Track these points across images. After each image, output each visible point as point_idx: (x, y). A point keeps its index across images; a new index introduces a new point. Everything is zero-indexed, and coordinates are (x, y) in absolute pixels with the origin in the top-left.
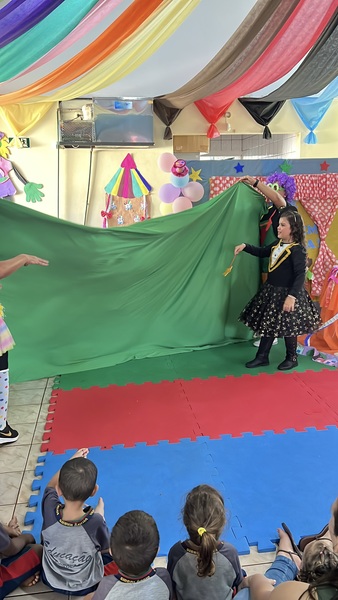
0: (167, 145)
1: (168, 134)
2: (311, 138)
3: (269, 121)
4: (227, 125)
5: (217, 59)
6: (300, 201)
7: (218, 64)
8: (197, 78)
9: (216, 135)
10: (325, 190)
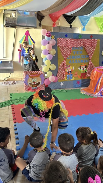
0: (40, 28)
1: (40, 25)
2: (84, 29)
4: (59, 23)
6: (84, 47)
8: (54, 5)
10: (91, 44)
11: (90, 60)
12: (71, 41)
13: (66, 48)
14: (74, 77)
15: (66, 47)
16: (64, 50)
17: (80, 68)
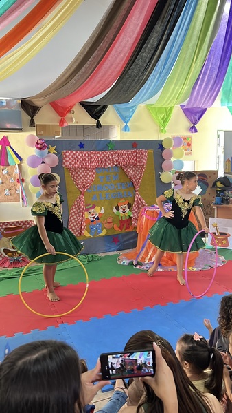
0: (32, 131)
1: (32, 123)
2: (126, 128)
3: (99, 117)
4: (72, 118)
5: (63, 75)
6: (121, 167)
7: (64, 78)
8: (50, 87)
9: (65, 125)
10: (136, 160)
11: (135, 191)
12: (92, 156)
13: (83, 171)
14: (105, 228)
15: (82, 168)
16: (79, 175)
17: (118, 209)
